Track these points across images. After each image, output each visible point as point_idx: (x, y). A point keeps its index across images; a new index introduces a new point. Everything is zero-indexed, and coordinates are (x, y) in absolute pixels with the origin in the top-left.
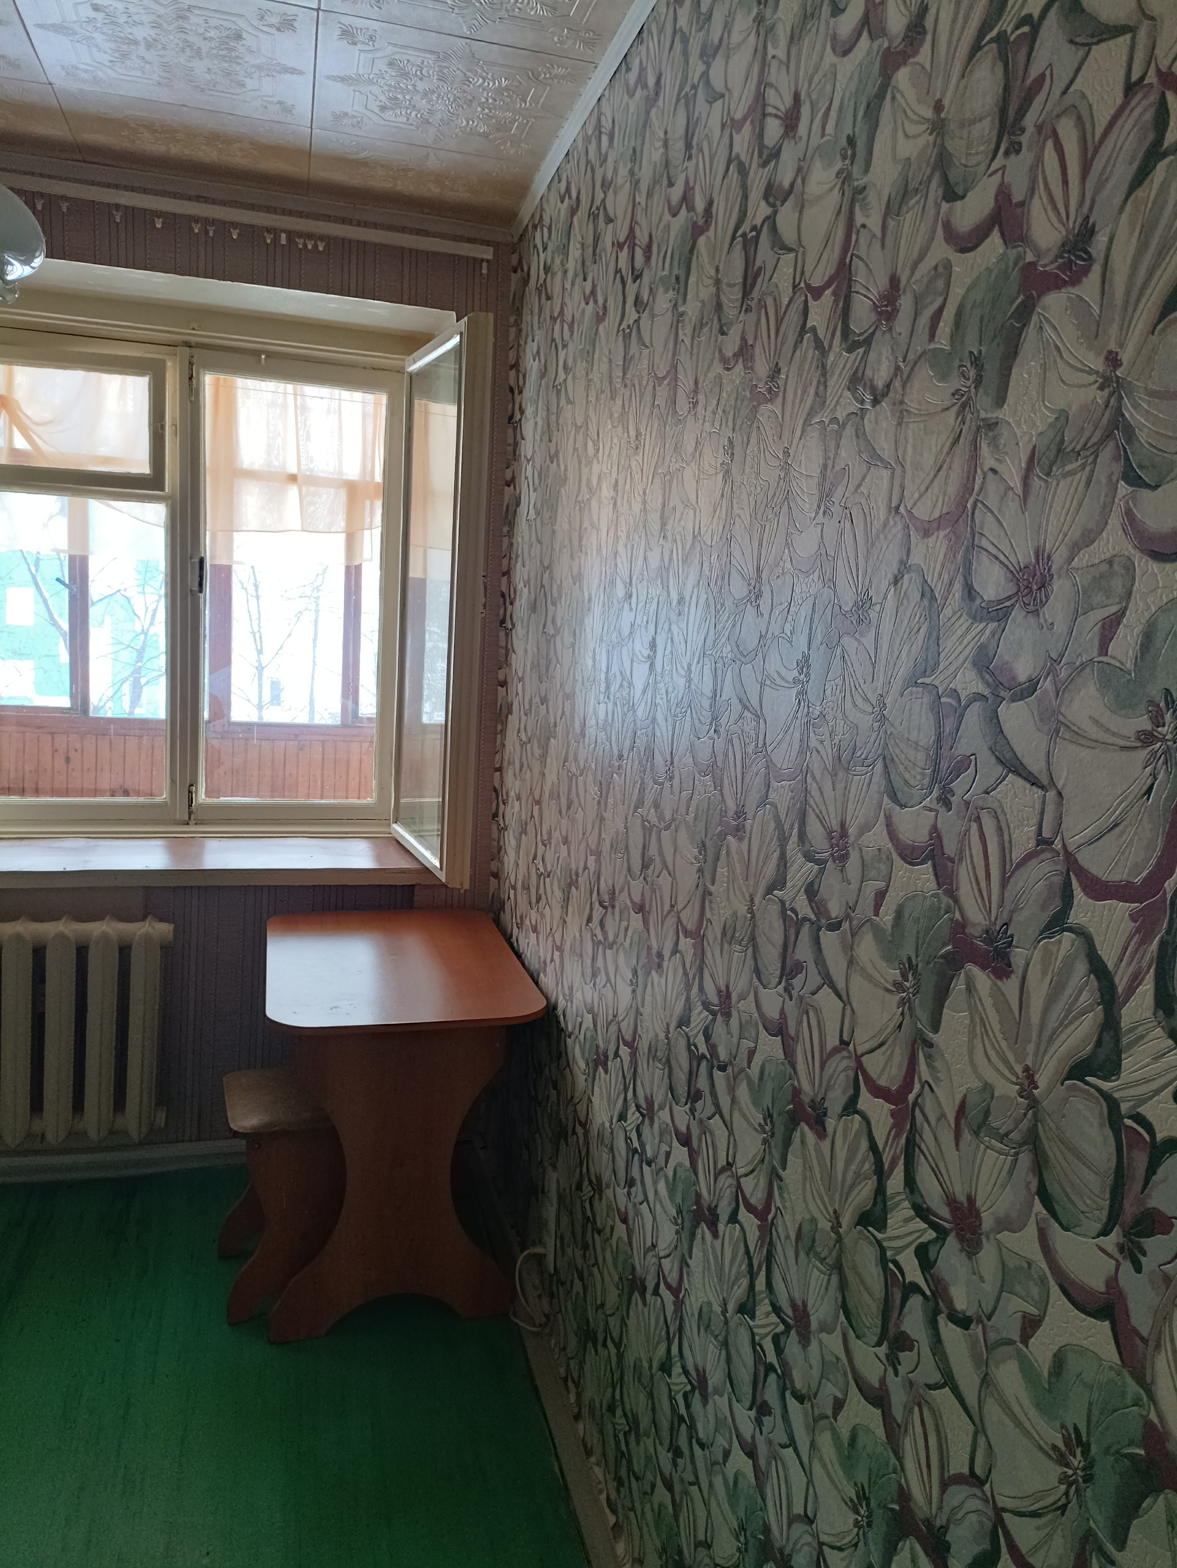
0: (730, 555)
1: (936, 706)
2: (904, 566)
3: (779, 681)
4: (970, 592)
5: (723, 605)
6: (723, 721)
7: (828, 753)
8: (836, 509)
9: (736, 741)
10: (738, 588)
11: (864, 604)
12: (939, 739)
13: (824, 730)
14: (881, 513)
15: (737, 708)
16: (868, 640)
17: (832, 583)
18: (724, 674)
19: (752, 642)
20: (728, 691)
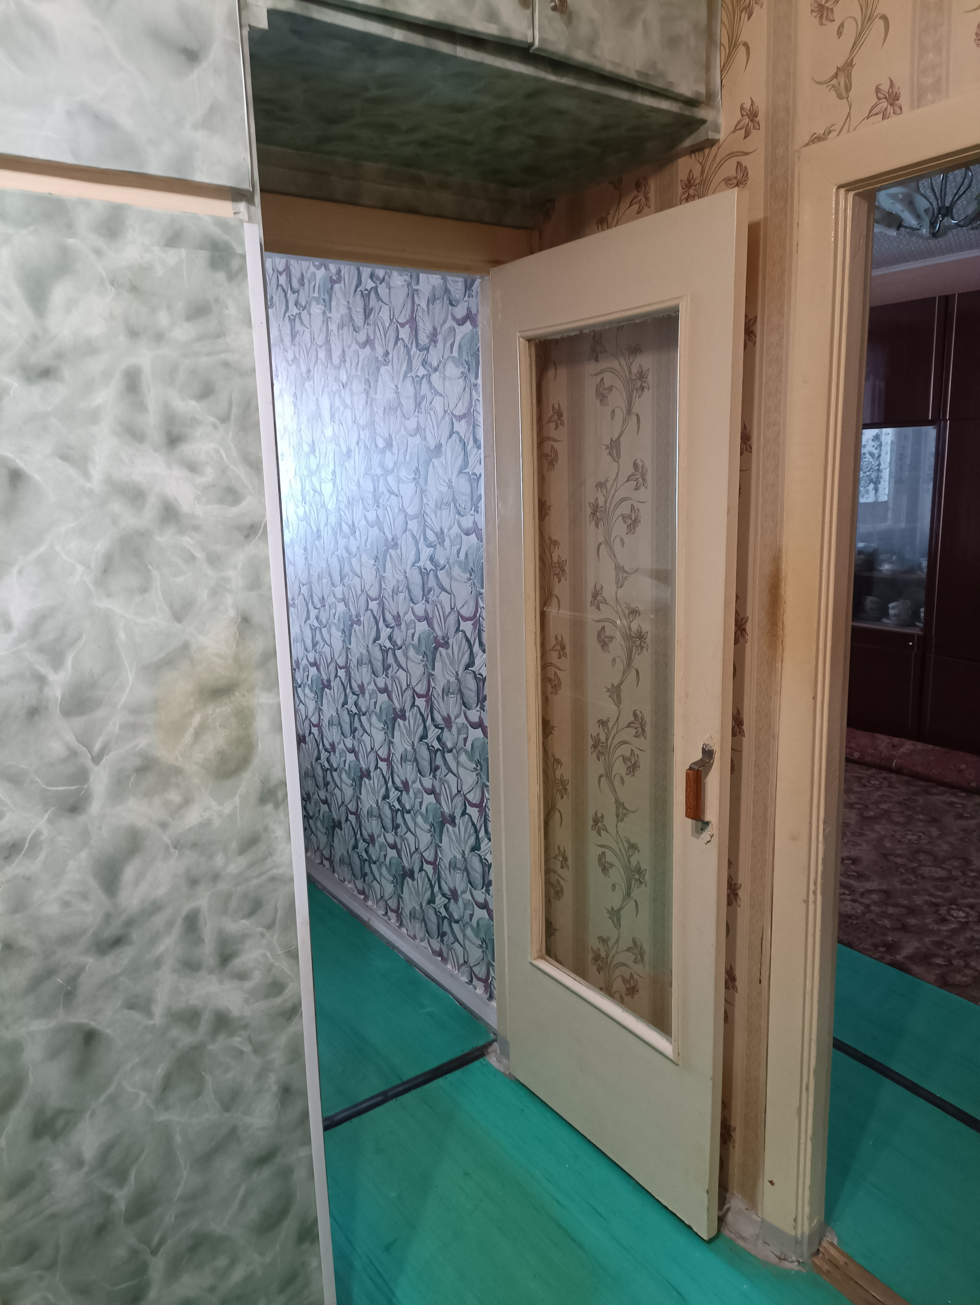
0: (301, 436)
1: (373, 480)
2: (359, 438)
3: (326, 480)
4: (376, 446)
5: (301, 455)
6: (307, 499)
7: (345, 501)
8: (337, 421)
9: (313, 505)
10: (306, 448)
11: (349, 451)
12: (375, 489)
13: (343, 494)
14: (350, 422)
15: (312, 492)
16: (352, 463)
17: (339, 445)
18: (305, 482)
19: (314, 467)
20: (308, 487)
